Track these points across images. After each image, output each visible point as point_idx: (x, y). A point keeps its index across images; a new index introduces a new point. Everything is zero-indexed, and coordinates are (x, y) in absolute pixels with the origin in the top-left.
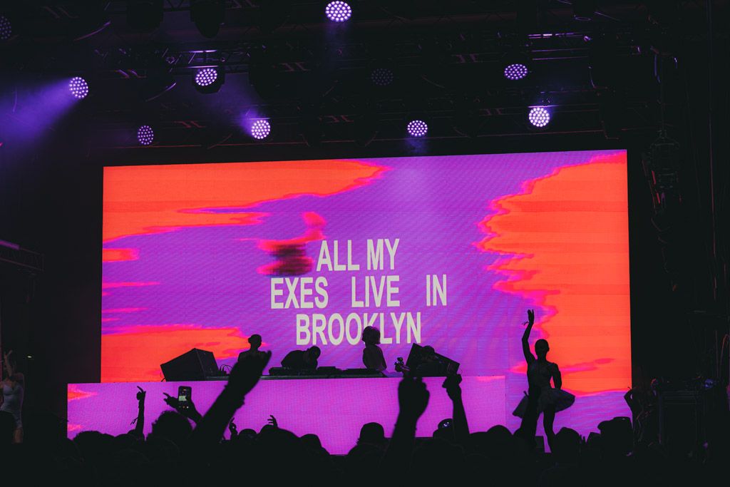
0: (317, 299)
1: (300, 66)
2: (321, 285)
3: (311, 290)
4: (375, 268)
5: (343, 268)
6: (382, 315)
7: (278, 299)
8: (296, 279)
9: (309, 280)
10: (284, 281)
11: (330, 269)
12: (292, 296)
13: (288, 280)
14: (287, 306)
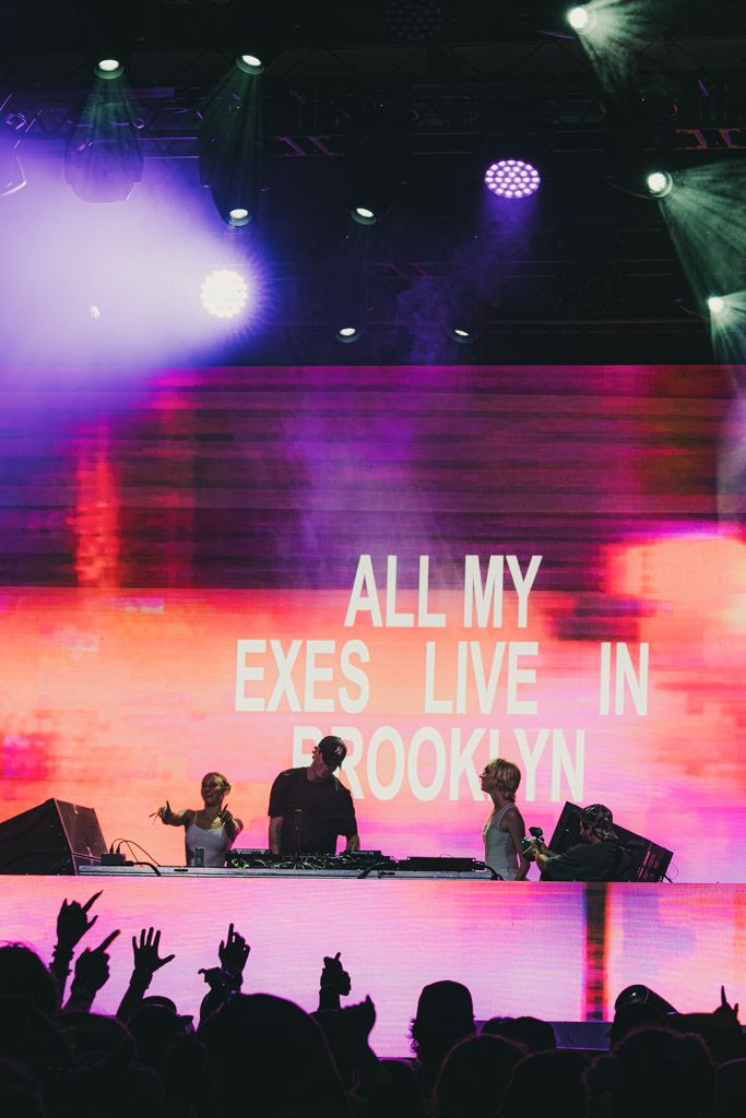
0: (343, 692)
1: (318, 145)
2: (354, 658)
3: (330, 671)
4: (483, 623)
5: (406, 620)
6: (495, 734)
7: (252, 690)
8: (296, 644)
9: (328, 646)
10: (268, 645)
11: (377, 622)
12: (285, 683)
13: (276, 644)
14: (273, 706)
